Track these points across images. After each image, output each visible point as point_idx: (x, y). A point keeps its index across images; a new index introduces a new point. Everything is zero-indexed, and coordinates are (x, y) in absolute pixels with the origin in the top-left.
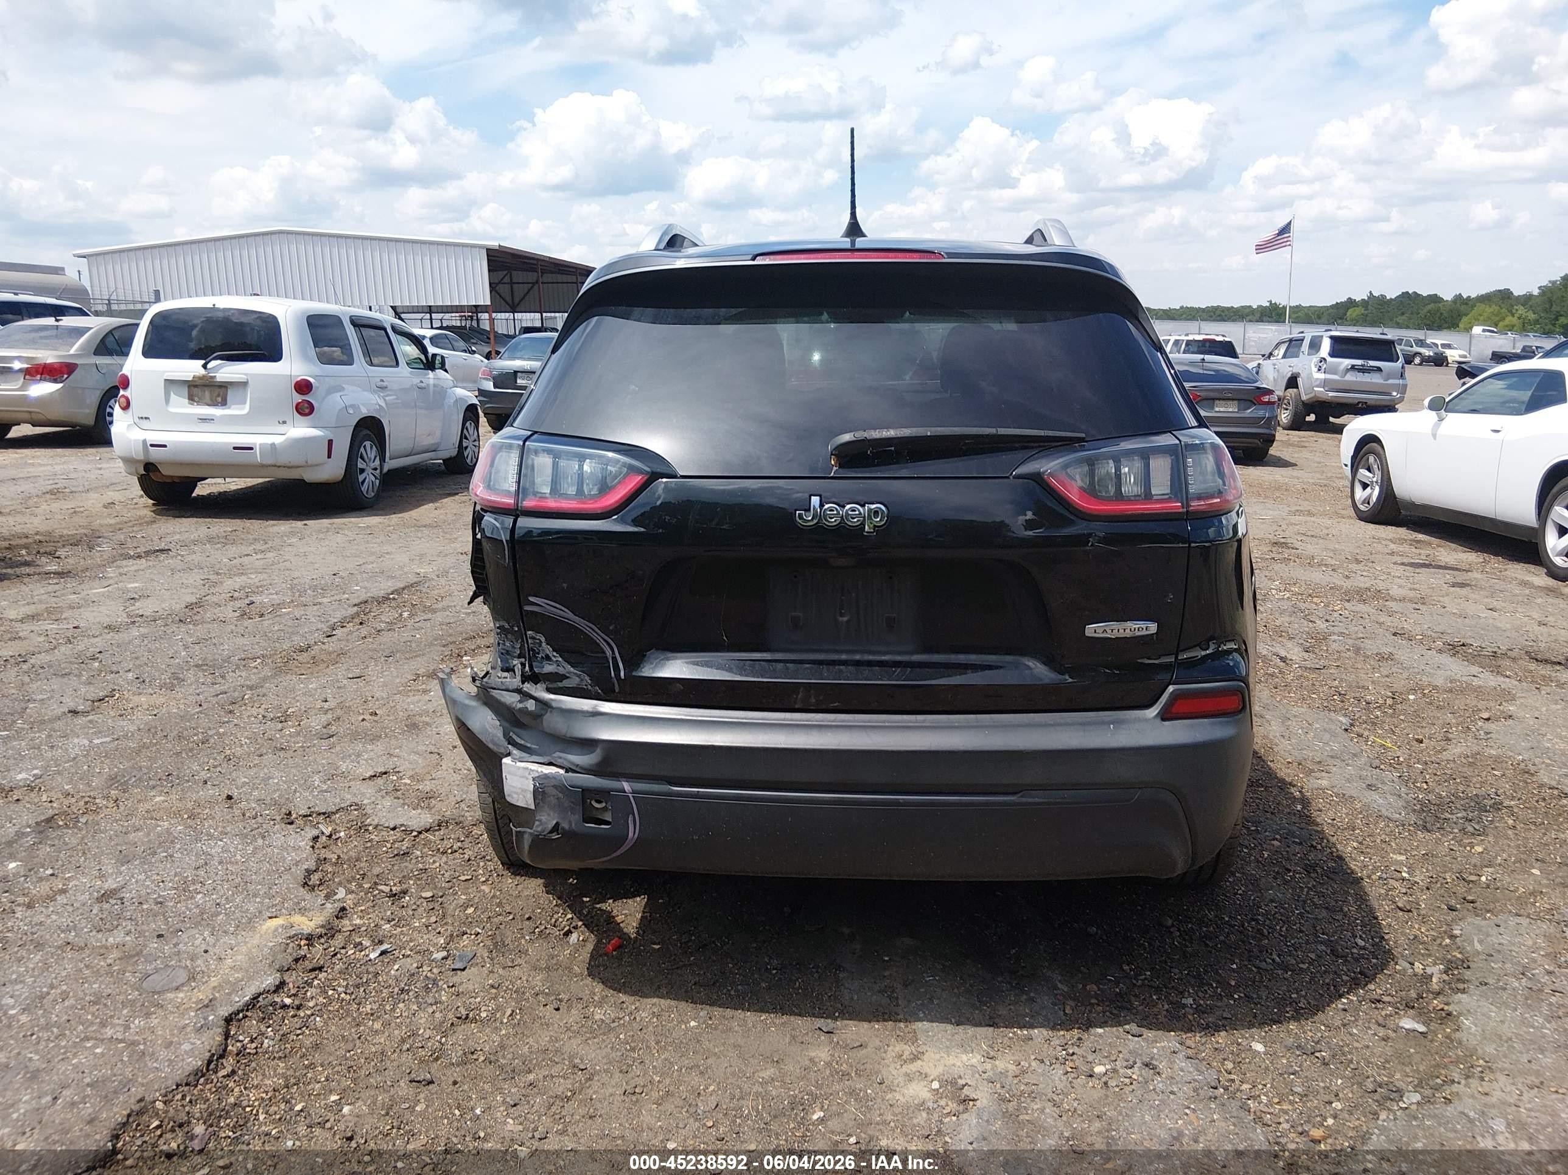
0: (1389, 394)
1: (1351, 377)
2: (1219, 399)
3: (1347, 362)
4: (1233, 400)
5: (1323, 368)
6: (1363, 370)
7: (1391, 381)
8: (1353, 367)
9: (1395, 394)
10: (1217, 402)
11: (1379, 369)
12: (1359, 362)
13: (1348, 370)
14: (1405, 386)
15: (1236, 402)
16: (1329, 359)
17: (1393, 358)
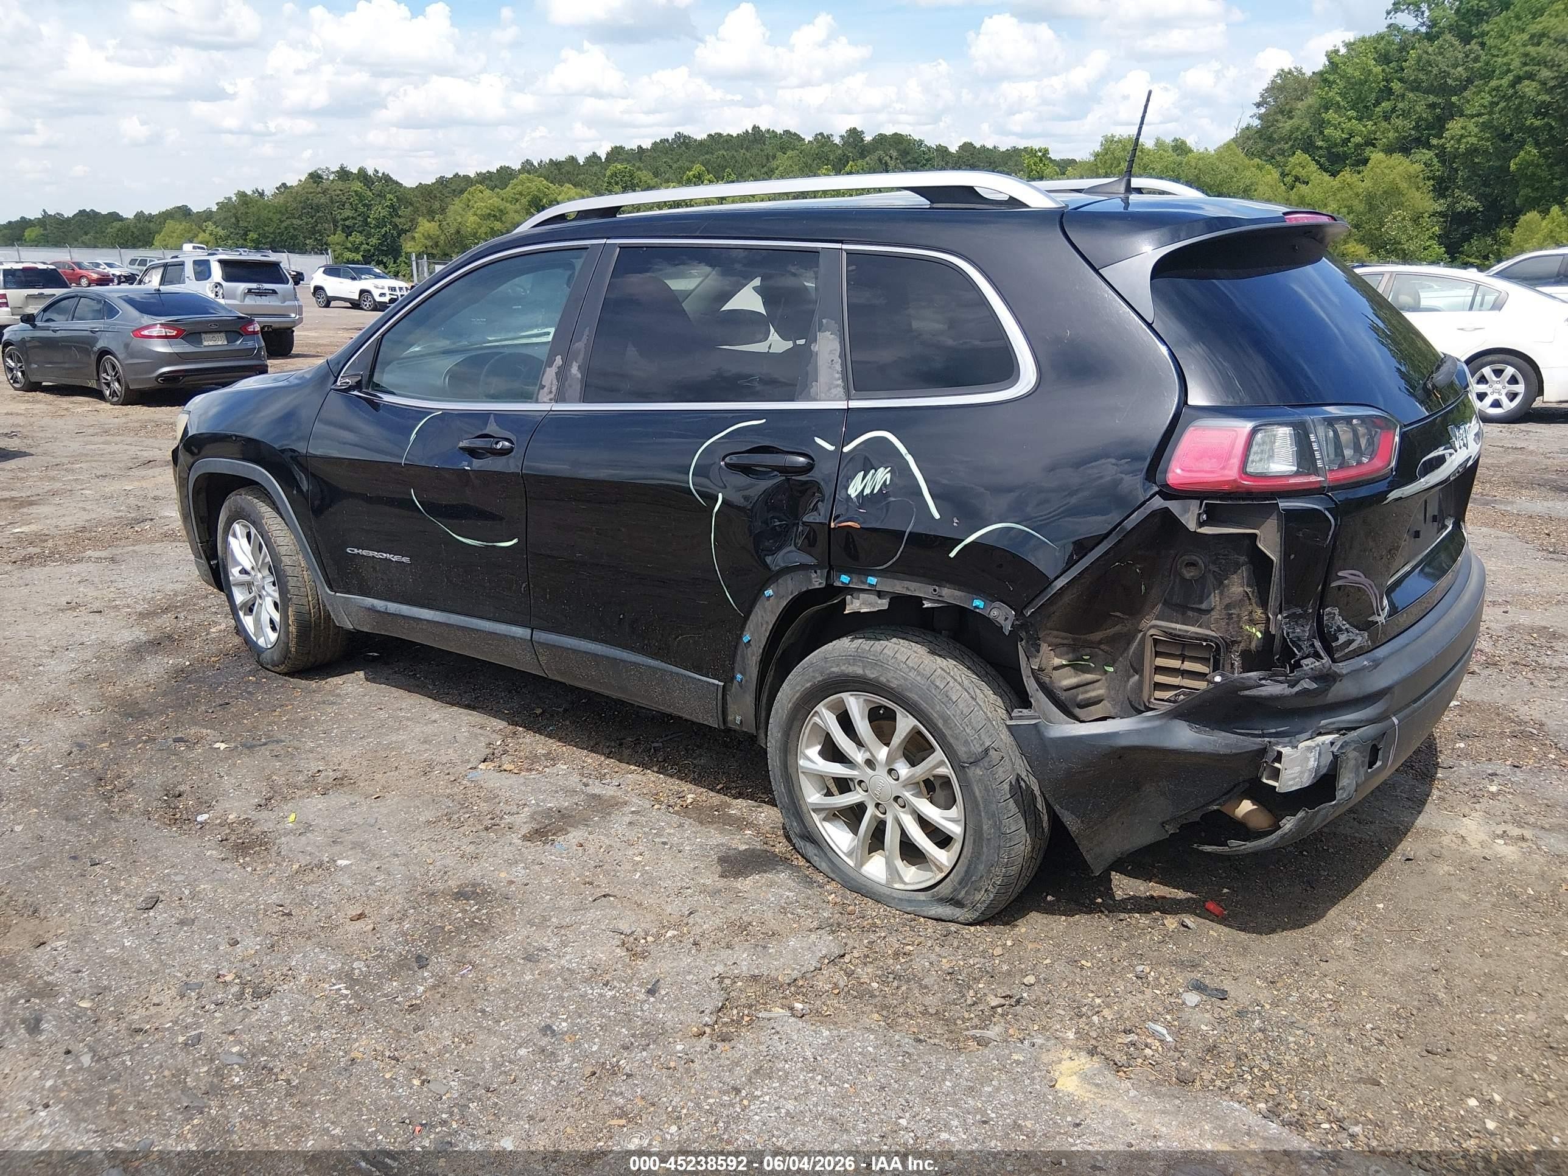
0: (288, 316)
1: (250, 301)
2: (206, 333)
3: (242, 287)
4: (220, 332)
5: (220, 293)
6: (261, 293)
7: (287, 303)
8: (250, 291)
9: (293, 315)
10: (204, 336)
11: (274, 292)
12: (254, 286)
13: (245, 294)
14: (300, 307)
15: (223, 334)
16: (224, 284)
17: (282, 280)
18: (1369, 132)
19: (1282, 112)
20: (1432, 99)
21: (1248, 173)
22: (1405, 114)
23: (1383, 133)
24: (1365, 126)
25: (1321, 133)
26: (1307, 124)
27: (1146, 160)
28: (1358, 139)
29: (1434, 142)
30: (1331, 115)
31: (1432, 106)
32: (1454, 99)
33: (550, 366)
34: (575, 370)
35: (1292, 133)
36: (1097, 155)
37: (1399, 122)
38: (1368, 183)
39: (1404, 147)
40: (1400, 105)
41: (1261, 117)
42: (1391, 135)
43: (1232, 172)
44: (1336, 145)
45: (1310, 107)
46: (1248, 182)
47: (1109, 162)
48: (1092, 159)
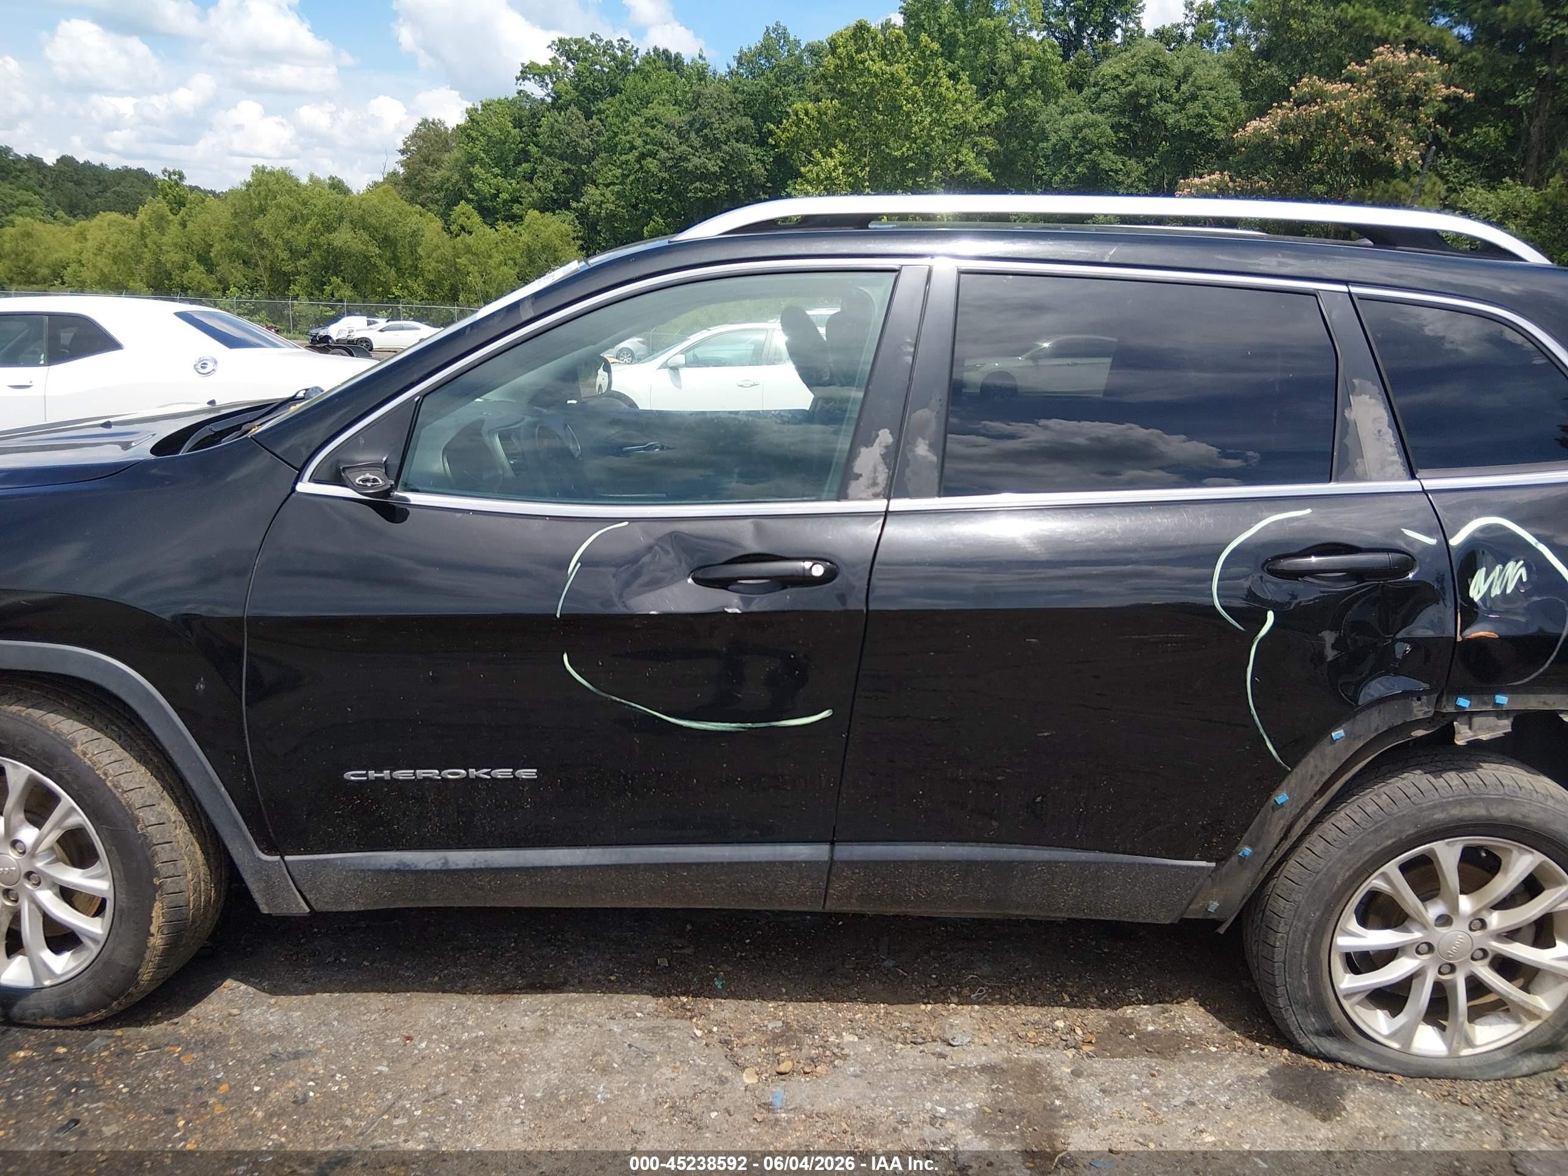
18: (515, 190)
19: (427, 162)
20: (566, 165)
21: (414, 219)
22: (545, 177)
23: (528, 192)
24: (510, 184)
25: (471, 186)
26: (456, 177)
27: (304, 195)
28: (505, 196)
29: (574, 205)
30: (476, 169)
31: (566, 171)
32: (584, 167)
33: (869, 443)
34: (922, 450)
35: (443, 184)
36: (249, 185)
37: (540, 183)
38: (526, 238)
39: (547, 206)
40: (540, 168)
41: (403, 164)
42: (536, 195)
43: (396, 216)
44: (485, 199)
45: (457, 160)
46: (414, 227)
47: (263, 193)
48: (244, 188)
